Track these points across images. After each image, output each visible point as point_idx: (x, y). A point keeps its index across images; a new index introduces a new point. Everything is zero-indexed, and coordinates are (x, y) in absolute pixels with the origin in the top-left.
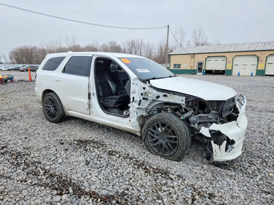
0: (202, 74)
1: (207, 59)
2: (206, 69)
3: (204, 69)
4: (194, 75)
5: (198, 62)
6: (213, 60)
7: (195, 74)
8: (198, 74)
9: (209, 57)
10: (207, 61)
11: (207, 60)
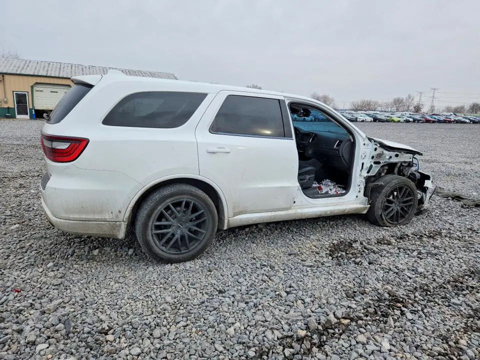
0: (28, 117)
1: (35, 88)
2: (36, 108)
3: (31, 107)
4: (11, 120)
5: (15, 93)
6: (47, 90)
7: (13, 117)
8: (18, 116)
9: (37, 83)
10: (35, 93)
11: (34, 90)
